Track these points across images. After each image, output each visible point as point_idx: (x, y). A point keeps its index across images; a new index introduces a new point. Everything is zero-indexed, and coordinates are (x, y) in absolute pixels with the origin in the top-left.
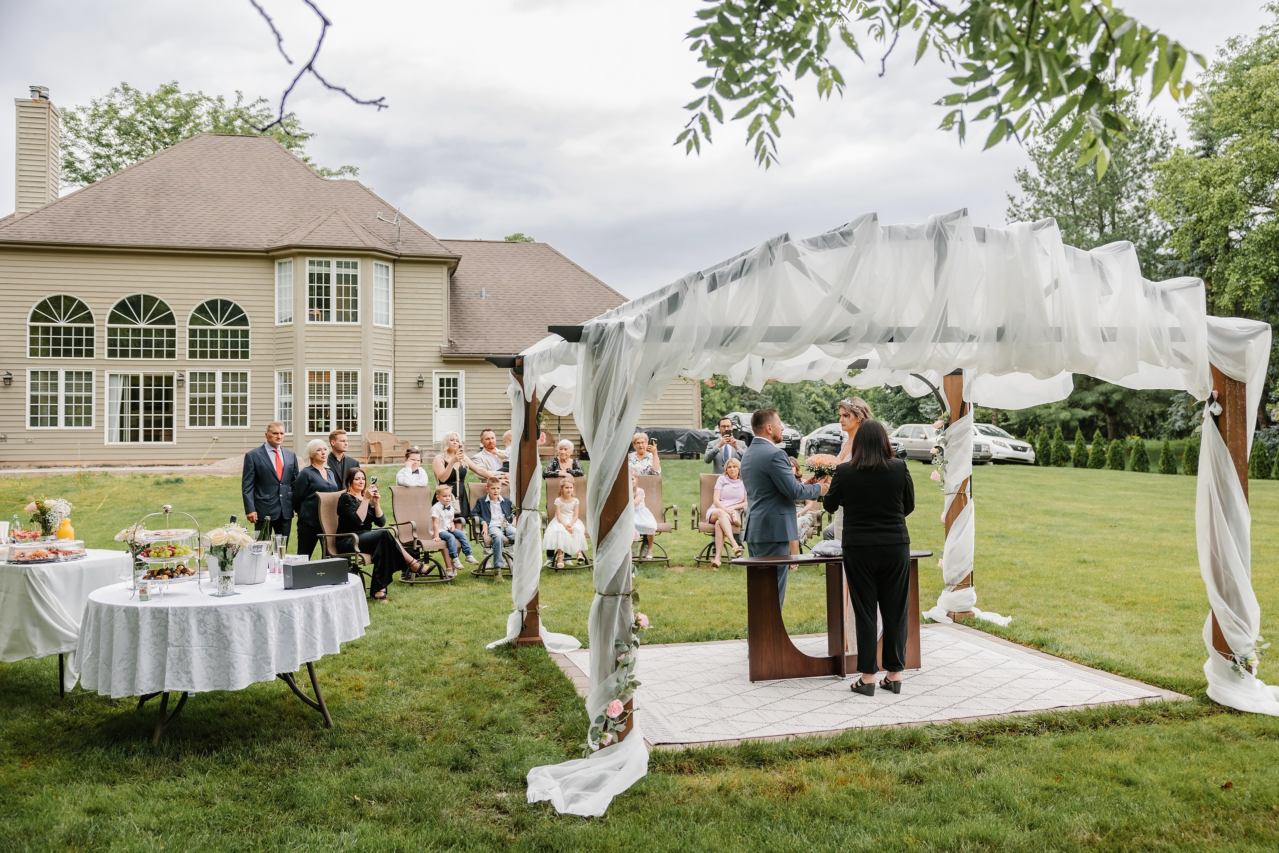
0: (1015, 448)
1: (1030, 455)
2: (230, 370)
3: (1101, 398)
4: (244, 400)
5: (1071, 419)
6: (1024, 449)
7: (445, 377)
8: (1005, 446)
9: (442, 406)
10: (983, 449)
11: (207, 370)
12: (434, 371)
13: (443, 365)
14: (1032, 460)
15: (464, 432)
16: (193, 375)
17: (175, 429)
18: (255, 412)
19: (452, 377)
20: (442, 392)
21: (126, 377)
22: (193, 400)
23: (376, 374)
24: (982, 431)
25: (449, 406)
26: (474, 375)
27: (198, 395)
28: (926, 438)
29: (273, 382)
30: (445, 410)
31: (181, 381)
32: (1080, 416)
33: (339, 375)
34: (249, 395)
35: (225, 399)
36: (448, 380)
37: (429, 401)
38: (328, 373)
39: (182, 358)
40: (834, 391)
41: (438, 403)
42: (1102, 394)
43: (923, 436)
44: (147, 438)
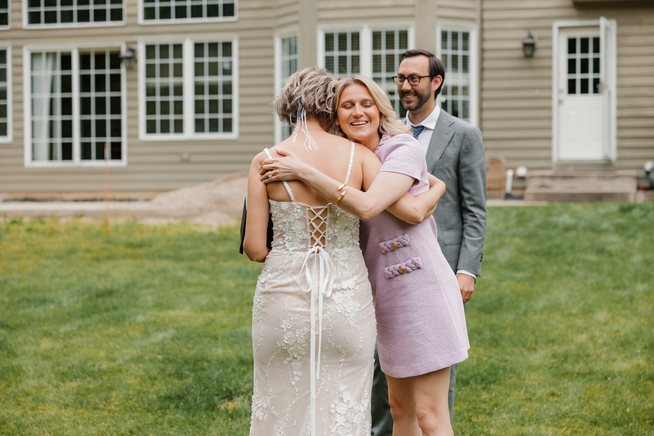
2: (206, 39)
4: (228, 88)
7: (578, 35)
9: (572, 89)
11: (170, 40)
12: (557, 24)
13: (572, 12)
15: (614, 143)
16: (150, 50)
17: (124, 140)
18: (246, 110)
19: (590, 34)
20: (571, 65)
21: (54, 54)
22: (150, 91)
23: (444, 35)
25: (584, 90)
26: (635, 29)
27: (158, 81)
29: (272, 57)
30: (578, 97)
31: (133, 59)
33: (376, 36)
34: (235, 79)
35: (199, 89)
36: (585, 41)
37: (544, 83)
38: (356, 37)
39: (132, 20)
41: (564, 86)
44: (86, 155)
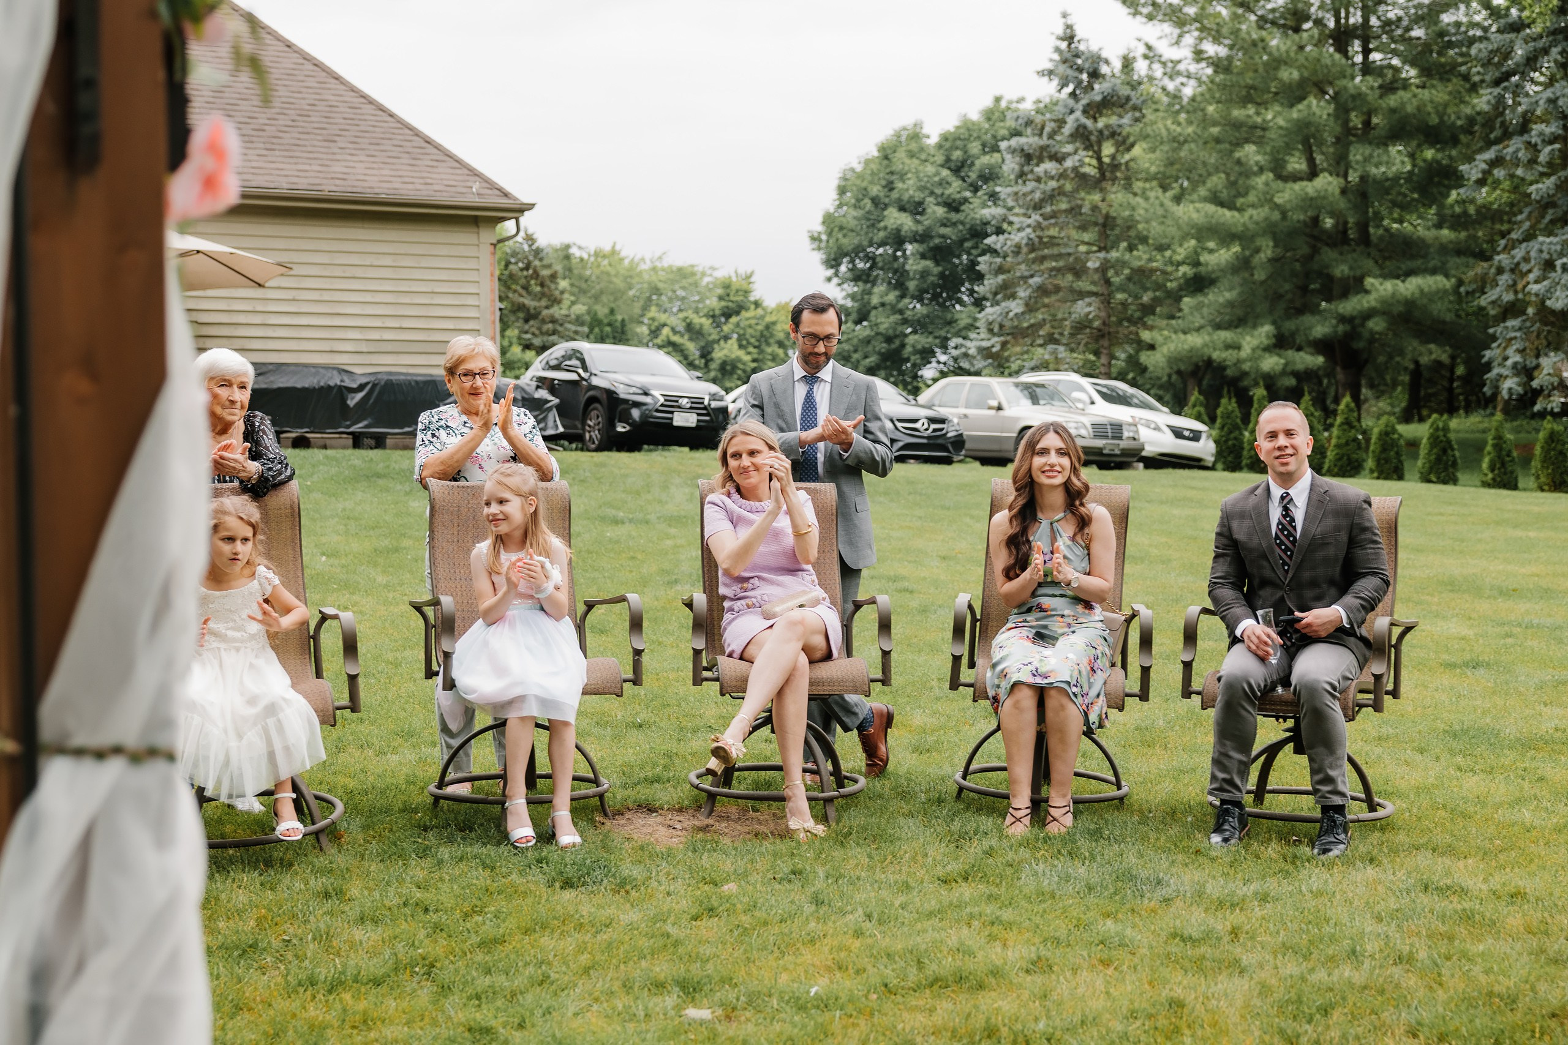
0: (1178, 433)
1: (1205, 448)
3: (1341, 328)
5: (1284, 373)
6: (1196, 436)
8: (1157, 428)
10: (1126, 434)
14: (1210, 459)
24: (1106, 397)
28: (999, 408)
32: (1300, 367)
40: (706, 323)
42: (1342, 319)
43: (995, 404)
